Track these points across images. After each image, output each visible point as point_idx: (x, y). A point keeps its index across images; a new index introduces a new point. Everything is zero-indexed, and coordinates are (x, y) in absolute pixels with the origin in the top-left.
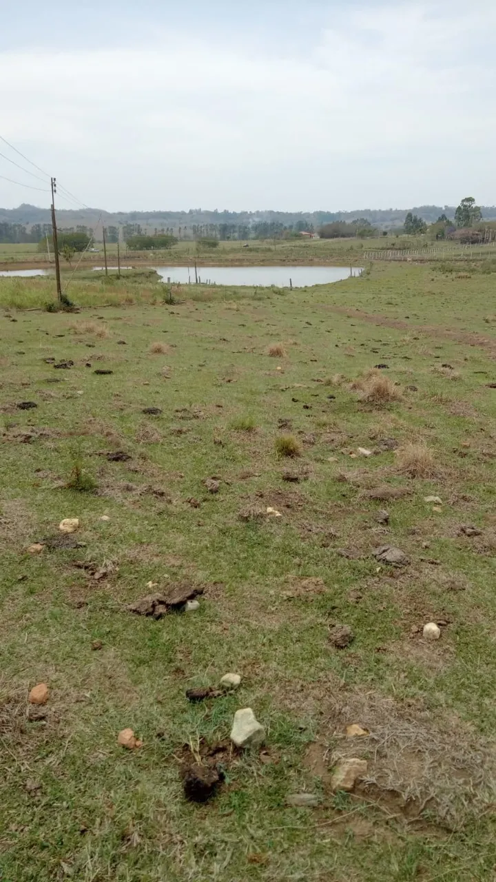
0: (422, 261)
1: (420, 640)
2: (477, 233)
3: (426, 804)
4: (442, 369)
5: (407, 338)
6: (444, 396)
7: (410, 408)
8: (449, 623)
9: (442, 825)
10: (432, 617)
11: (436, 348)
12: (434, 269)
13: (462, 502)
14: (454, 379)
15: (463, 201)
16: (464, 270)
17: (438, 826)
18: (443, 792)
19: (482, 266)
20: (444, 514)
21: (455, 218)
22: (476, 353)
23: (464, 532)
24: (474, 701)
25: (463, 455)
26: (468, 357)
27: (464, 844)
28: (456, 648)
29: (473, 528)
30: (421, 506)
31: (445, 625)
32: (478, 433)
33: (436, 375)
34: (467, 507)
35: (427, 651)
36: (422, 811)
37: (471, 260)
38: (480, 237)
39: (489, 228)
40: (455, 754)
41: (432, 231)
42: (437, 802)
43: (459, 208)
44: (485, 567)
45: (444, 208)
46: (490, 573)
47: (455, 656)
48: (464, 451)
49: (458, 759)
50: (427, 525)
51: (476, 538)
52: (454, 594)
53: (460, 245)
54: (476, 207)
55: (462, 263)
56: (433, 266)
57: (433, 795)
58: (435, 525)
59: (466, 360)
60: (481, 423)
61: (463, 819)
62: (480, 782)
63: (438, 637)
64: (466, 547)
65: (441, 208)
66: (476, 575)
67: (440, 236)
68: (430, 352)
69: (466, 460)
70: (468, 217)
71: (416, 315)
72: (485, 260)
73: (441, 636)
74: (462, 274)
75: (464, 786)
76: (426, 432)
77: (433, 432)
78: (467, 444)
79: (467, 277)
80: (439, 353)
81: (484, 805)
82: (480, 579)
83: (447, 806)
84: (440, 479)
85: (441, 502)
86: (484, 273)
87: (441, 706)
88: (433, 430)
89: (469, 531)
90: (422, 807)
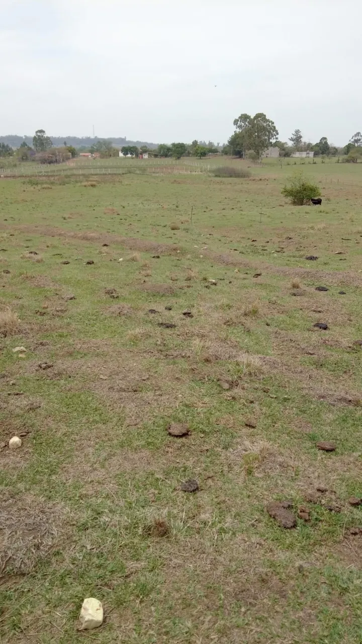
0: (14, 177)
1: (7, 452)
2: (51, 156)
3: (6, 563)
4: (29, 255)
5: (5, 235)
6: (29, 274)
7: (4, 287)
8: (28, 433)
9: (18, 573)
10: (16, 433)
11: (27, 240)
12: (24, 183)
13: (41, 347)
14: (38, 261)
15: (37, 132)
16: (46, 183)
17: (16, 575)
18: (17, 551)
19: (59, 179)
20: (28, 358)
21: (33, 144)
22: (55, 241)
23: (41, 368)
24: (45, 480)
25: (43, 314)
26: (49, 245)
27: (35, 579)
28: (33, 449)
29: (46, 363)
30: (10, 356)
31: (25, 435)
32: (54, 297)
33: (25, 260)
34: (44, 349)
35: (12, 457)
36: (4, 570)
37: (50, 176)
38: (54, 159)
39: (59, 152)
40: (28, 521)
41: (18, 155)
42: (14, 559)
43: (35, 138)
44: (55, 388)
45: (24, 137)
46: (59, 391)
47: (32, 454)
48: (43, 311)
49: (29, 524)
50: (14, 368)
51: (49, 370)
52: (33, 412)
53: (40, 165)
54: (47, 137)
55: (44, 178)
56: (22, 181)
57: (10, 555)
58: (20, 367)
59: (48, 247)
60: (56, 290)
61: (34, 562)
62: (46, 533)
63: (20, 445)
64: (42, 377)
65: (22, 137)
66: (49, 395)
67: (24, 158)
68: (22, 244)
69: (45, 317)
70: (43, 144)
71: (12, 218)
72: (60, 175)
73: (22, 444)
74: (45, 186)
75: (34, 540)
76: (15, 302)
77: (20, 302)
78: (46, 306)
79: (49, 188)
80: (29, 244)
81: (48, 547)
82: (52, 397)
83: (21, 558)
84: (25, 334)
85: (25, 349)
86: (60, 184)
87: (22, 492)
88: (21, 300)
89: (44, 366)
90: (4, 567)
